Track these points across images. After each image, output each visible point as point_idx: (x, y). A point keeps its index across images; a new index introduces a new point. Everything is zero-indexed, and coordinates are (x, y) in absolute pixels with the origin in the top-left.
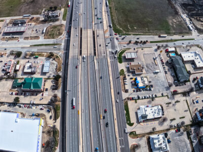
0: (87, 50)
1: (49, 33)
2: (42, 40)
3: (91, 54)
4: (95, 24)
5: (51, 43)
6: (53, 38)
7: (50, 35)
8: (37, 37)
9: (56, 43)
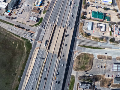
0: (60, 31)
1: (89, 60)
2: (96, 54)
3: (58, 27)
4: (44, 59)
5: (87, 49)
6: (85, 54)
7: (88, 58)
8: (100, 57)
9: (83, 48)
